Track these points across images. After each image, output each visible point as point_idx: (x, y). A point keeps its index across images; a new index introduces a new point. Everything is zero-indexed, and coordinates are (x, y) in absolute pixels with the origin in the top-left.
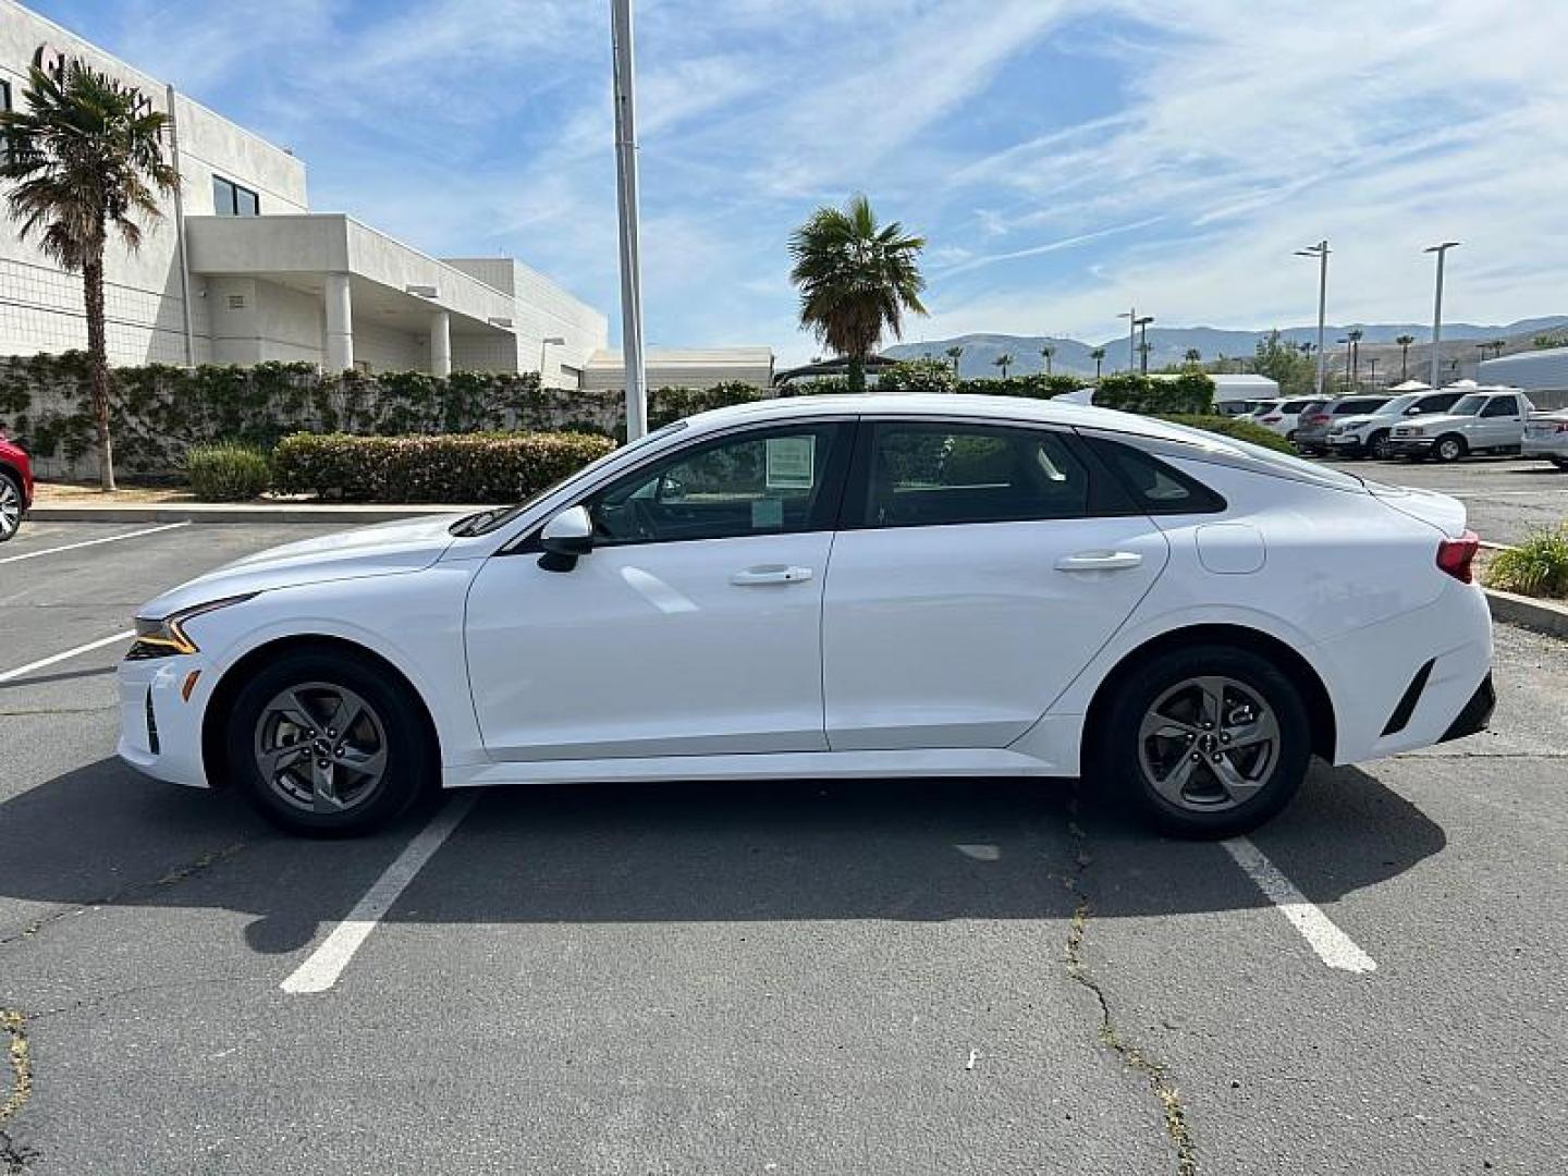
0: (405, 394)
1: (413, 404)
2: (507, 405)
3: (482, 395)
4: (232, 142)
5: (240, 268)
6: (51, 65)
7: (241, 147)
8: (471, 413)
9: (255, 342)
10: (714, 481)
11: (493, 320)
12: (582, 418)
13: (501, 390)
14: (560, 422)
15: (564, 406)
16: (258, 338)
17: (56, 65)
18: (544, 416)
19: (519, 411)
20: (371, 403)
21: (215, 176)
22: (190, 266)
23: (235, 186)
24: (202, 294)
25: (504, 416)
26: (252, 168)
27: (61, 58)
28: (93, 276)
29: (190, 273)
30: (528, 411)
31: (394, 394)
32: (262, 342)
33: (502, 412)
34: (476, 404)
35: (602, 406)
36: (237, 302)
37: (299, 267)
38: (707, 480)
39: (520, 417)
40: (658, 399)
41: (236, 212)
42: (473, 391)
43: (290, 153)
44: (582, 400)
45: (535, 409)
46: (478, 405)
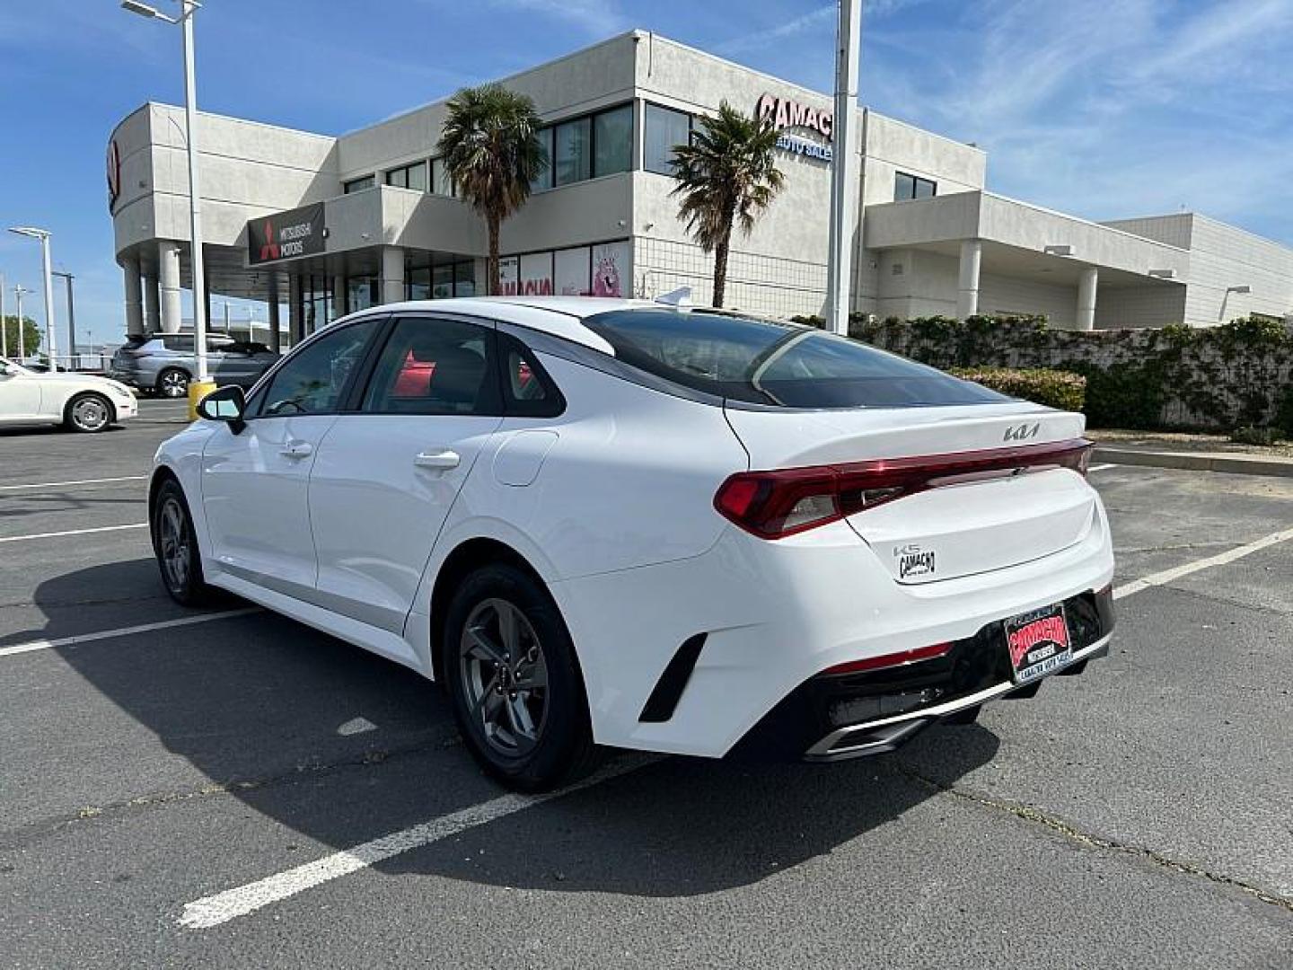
0: (929, 337)
1: (935, 345)
2: (1012, 346)
3: (991, 336)
4: (917, 144)
5: (898, 242)
6: (768, 108)
7: (925, 146)
8: (980, 353)
9: (906, 300)
10: (1214, 423)
11: (1156, 272)
12: (1079, 357)
13: (1008, 332)
14: (1057, 361)
15: (1063, 345)
16: (909, 297)
17: (772, 107)
18: (1044, 355)
19: (1023, 351)
20: (904, 344)
21: (897, 172)
22: (864, 243)
23: (915, 178)
24: (873, 264)
25: (1008, 355)
26: (934, 162)
27: (776, 102)
28: (722, 253)
29: (865, 249)
30: (1030, 351)
31: (922, 337)
32: (913, 300)
33: (1008, 352)
34: (984, 345)
35: (1100, 346)
36: (898, 269)
37: (941, 238)
38: (1206, 421)
39: (1022, 356)
40: (1160, 338)
41: (914, 197)
42: (983, 333)
43: (973, 145)
44: (1082, 339)
45: (1037, 348)
46: (987, 345)
